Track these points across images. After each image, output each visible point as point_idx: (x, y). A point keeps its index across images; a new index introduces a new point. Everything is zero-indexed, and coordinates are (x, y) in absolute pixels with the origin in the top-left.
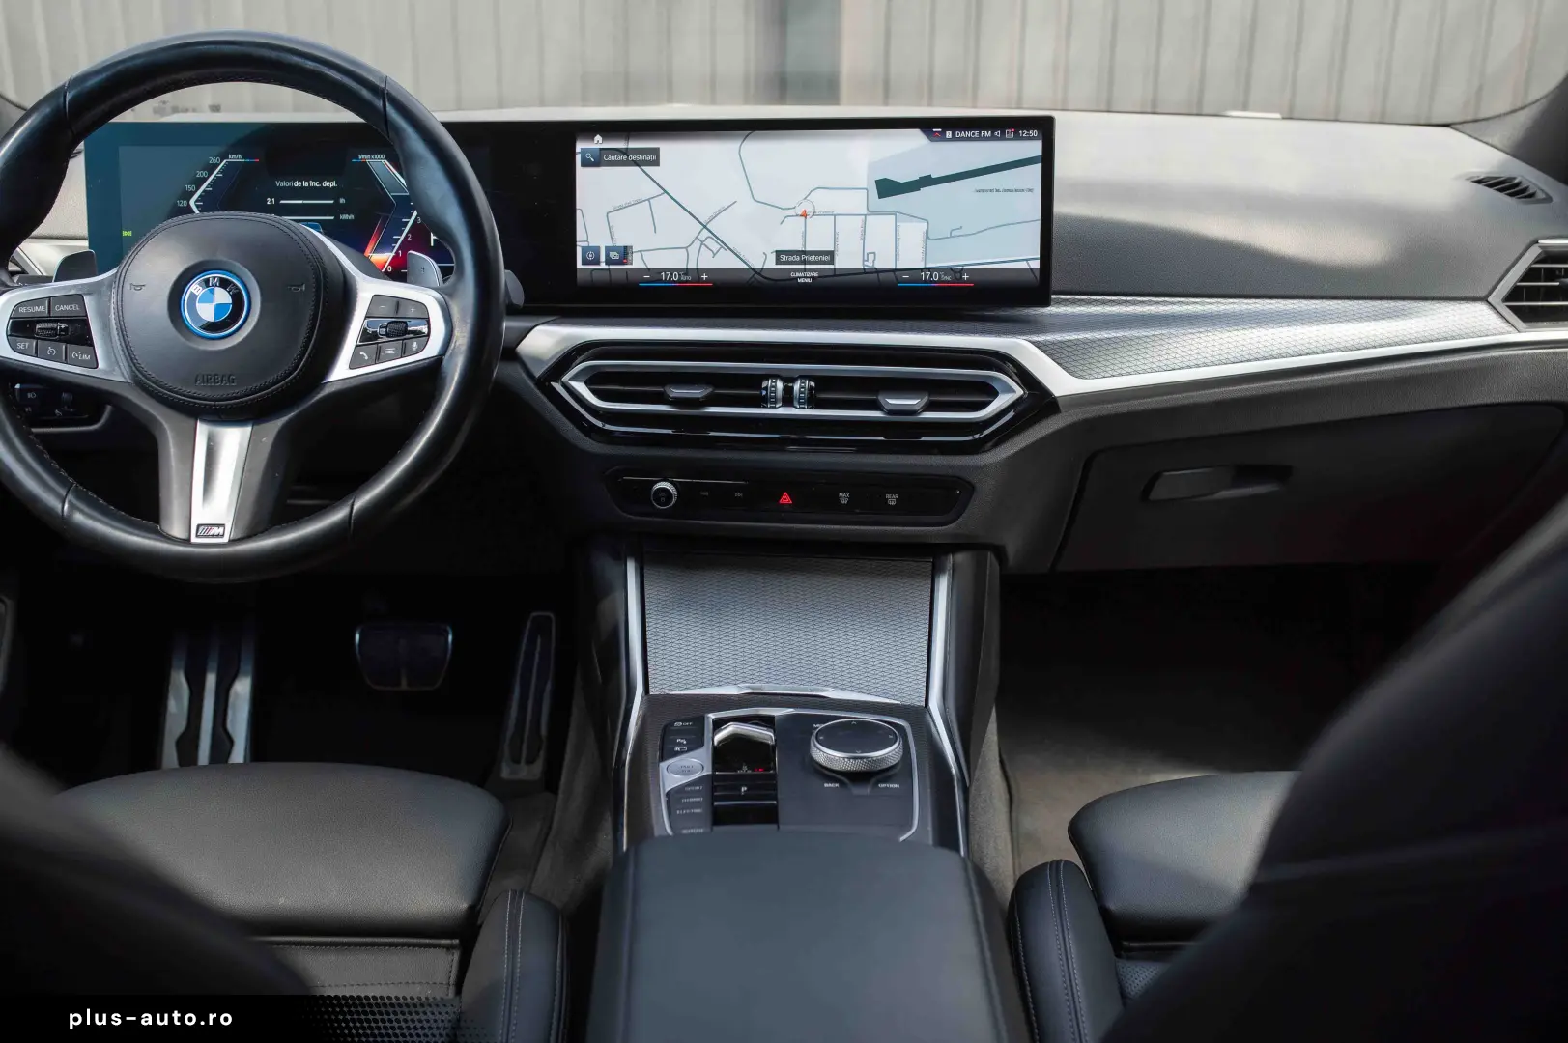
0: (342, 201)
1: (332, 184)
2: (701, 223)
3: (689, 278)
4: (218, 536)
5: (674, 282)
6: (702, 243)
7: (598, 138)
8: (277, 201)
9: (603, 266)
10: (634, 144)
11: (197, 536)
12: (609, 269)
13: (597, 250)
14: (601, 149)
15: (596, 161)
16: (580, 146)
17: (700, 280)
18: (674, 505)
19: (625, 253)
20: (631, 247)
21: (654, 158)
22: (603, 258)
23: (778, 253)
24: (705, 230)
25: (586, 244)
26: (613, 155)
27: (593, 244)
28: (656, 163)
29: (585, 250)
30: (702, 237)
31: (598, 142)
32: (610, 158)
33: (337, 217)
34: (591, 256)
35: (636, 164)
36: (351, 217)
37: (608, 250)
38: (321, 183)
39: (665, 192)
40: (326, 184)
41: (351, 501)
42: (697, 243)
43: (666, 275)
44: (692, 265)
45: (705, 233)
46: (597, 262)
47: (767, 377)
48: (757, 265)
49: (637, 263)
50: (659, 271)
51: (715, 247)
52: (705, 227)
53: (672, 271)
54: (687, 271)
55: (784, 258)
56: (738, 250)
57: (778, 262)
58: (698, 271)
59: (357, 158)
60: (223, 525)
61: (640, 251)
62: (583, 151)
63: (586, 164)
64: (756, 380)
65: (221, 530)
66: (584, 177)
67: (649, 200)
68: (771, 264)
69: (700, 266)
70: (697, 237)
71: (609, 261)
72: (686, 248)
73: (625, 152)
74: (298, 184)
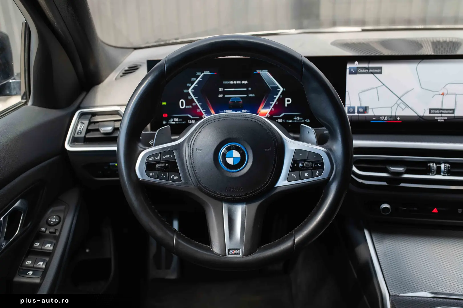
0: (250, 89)
1: (246, 82)
2: (398, 97)
3: (392, 119)
4: (238, 254)
5: (385, 120)
6: (398, 105)
7: (356, 63)
8: (224, 89)
9: (356, 114)
10: (371, 65)
11: (229, 254)
12: (358, 116)
13: (354, 108)
14: (357, 67)
15: (356, 72)
16: (349, 66)
17: (397, 120)
18: (390, 213)
19: (365, 109)
20: (368, 107)
21: (380, 71)
22: (356, 111)
23: (430, 109)
24: (400, 100)
25: (349, 106)
26: (362, 70)
27: (352, 105)
28: (381, 73)
29: (349, 108)
30: (398, 103)
31: (356, 64)
32: (361, 71)
33: (248, 95)
34: (351, 110)
35: (372, 73)
36: (253, 95)
37: (358, 108)
38: (241, 82)
39: (384, 84)
40: (243, 82)
41: (293, 238)
42: (396, 105)
43: (382, 118)
44: (393, 114)
45: (400, 101)
46: (354, 112)
47: (430, 162)
48: (421, 114)
49: (370, 113)
50: (379, 116)
51: (403, 106)
52: (400, 99)
53: (385, 116)
54: (391, 117)
55: (432, 111)
56: (413, 108)
57: (430, 113)
58: (396, 117)
59: (256, 72)
60: (239, 249)
61: (372, 109)
62: (350, 68)
63: (351, 73)
64: (425, 163)
65: (238, 251)
66: (350, 78)
67: (377, 88)
68: (427, 114)
69: (397, 114)
70: (396, 103)
71: (359, 112)
72: (391, 107)
73: (368, 68)
74: (232, 82)
